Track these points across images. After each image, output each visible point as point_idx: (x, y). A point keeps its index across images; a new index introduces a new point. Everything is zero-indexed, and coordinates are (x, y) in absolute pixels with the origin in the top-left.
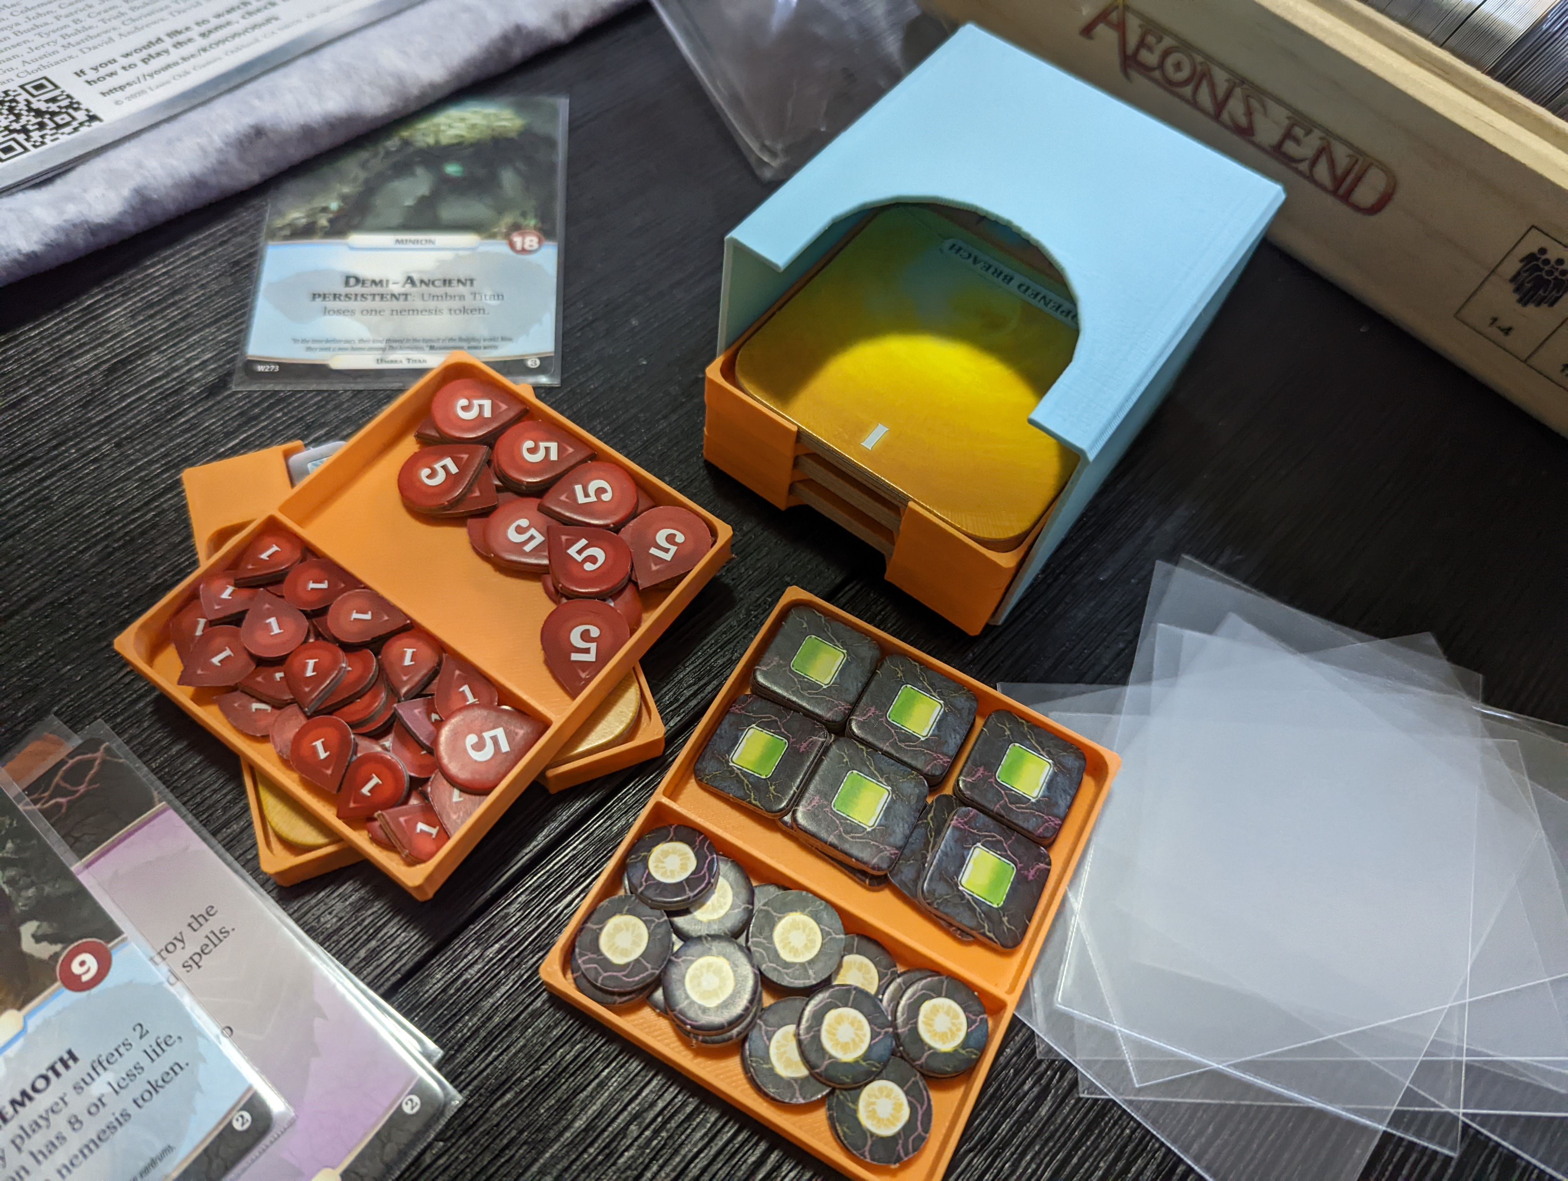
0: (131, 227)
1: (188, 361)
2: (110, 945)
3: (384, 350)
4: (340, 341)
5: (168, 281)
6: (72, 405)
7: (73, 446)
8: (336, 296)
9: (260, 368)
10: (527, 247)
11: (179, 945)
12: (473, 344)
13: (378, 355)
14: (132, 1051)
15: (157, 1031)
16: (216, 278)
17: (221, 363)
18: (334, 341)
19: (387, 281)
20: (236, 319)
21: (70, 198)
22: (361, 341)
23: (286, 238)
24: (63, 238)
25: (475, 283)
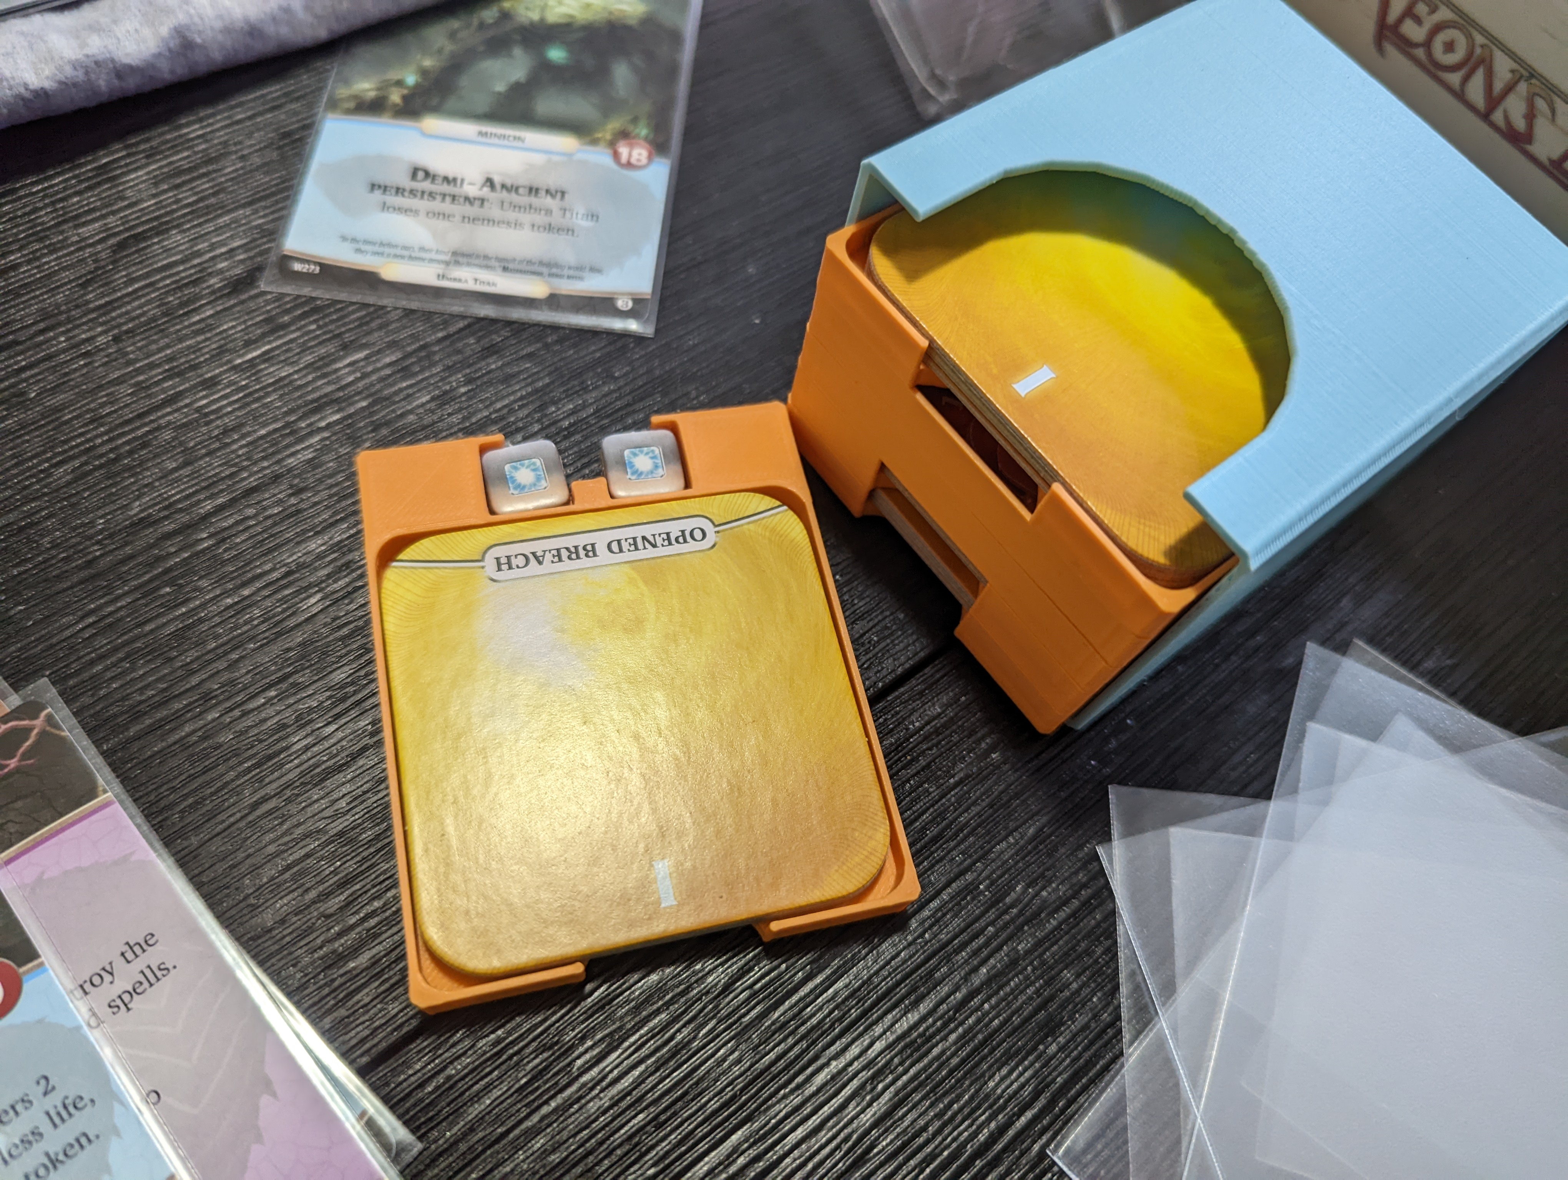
0: (167, 72)
1: (213, 247)
2: (22, 970)
3: (447, 263)
4: (396, 246)
5: (203, 146)
6: (70, 282)
7: (63, 333)
8: (399, 191)
9: (297, 267)
10: (633, 161)
11: (107, 978)
12: (554, 270)
13: (439, 269)
14: (33, 1108)
15: (66, 1089)
16: (260, 150)
17: (252, 254)
18: (389, 245)
19: (462, 180)
20: (277, 202)
21: (95, 28)
22: (422, 249)
23: (349, 112)
24: (80, 75)
25: (566, 196)
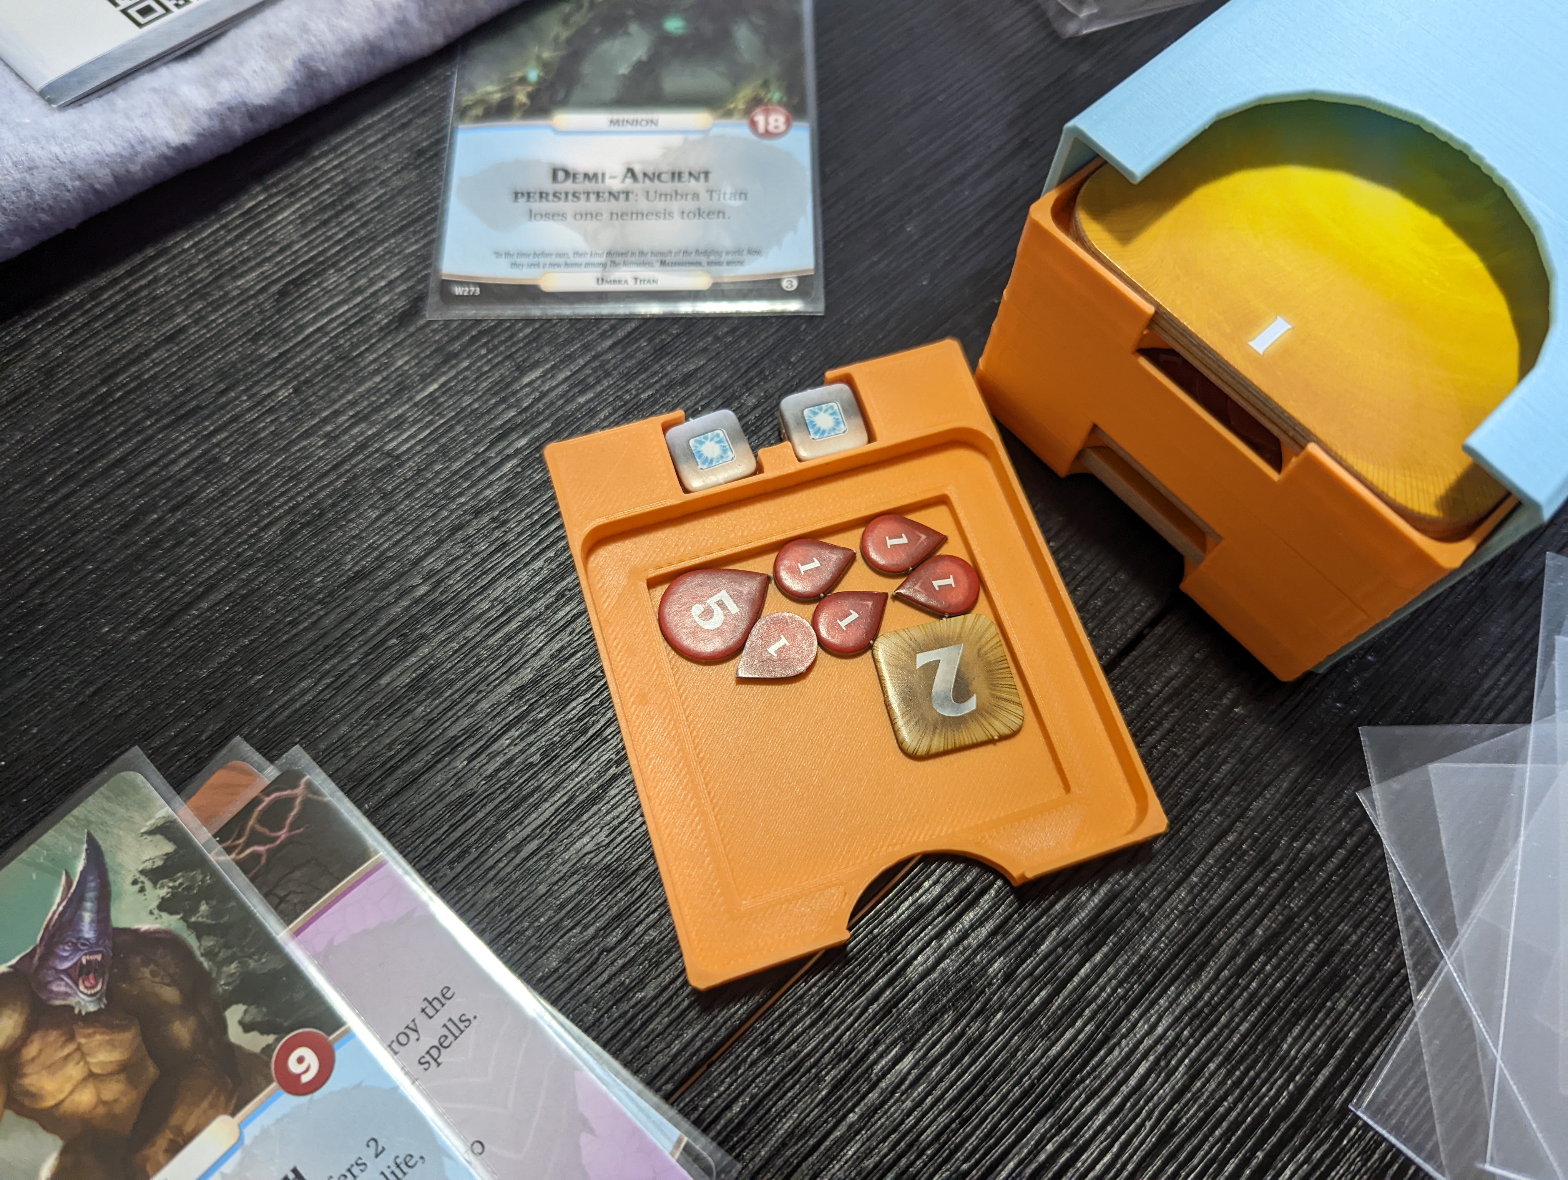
0: (295, 106)
1: (372, 282)
2: (331, 1038)
3: (604, 265)
4: (550, 255)
5: (342, 177)
6: (240, 338)
7: (244, 392)
8: (542, 195)
9: (458, 291)
10: (771, 128)
11: (413, 1036)
12: (712, 258)
13: (597, 272)
14: (368, 1170)
15: (396, 1148)
16: (399, 172)
17: (410, 283)
18: (543, 254)
19: (603, 175)
20: (425, 226)
21: (222, 73)
22: (577, 254)
23: (479, 119)
24: (216, 124)
25: (710, 176)
